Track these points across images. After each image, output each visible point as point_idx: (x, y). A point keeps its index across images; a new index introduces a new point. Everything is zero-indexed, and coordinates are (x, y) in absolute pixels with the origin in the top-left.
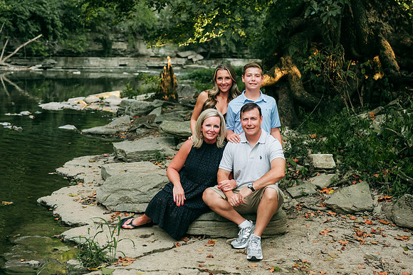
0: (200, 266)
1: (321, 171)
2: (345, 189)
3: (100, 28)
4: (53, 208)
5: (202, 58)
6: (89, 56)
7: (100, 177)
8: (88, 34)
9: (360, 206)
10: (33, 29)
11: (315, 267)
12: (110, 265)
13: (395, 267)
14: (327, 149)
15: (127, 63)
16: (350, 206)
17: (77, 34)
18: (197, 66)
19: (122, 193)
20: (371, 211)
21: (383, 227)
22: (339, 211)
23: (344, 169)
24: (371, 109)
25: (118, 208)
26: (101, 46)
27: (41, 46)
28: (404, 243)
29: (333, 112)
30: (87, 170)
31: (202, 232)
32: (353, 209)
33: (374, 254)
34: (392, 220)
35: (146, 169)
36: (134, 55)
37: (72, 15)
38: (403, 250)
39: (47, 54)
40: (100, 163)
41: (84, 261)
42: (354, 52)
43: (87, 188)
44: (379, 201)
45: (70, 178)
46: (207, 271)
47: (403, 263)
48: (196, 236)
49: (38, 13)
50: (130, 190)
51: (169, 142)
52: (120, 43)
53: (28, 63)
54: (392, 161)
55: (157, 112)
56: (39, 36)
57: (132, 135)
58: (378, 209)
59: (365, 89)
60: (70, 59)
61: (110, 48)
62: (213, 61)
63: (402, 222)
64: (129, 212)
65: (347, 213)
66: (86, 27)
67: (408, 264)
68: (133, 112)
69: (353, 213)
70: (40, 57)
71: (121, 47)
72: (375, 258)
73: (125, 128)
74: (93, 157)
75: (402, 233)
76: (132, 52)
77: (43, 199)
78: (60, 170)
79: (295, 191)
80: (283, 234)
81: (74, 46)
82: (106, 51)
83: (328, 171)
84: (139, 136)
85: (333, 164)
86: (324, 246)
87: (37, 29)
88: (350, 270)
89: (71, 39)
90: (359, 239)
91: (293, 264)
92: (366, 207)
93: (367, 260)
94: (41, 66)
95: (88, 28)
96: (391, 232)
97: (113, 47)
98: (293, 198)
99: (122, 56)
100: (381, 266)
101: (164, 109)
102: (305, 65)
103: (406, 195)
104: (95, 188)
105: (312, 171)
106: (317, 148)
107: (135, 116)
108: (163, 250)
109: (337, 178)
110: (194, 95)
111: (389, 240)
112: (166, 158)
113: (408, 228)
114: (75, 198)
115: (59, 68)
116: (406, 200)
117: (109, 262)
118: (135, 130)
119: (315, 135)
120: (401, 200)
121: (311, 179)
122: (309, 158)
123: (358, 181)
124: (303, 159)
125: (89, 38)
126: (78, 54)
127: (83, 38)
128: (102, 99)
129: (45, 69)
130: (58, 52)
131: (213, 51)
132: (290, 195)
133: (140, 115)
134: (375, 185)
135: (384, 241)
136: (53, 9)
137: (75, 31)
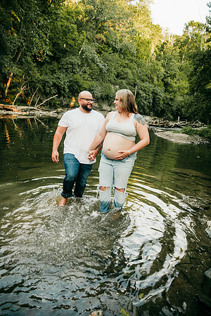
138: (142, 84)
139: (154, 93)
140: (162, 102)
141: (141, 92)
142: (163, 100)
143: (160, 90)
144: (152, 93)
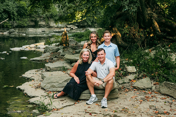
0: (85, 111)
1: (131, 73)
2: (140, 80)
3: (33, 15)
4: (23, 90)
5: (77, 28)
6: (29, 28)
7: (41, 77)
8: (28, 18)
9: (147, 87)
10: (5, 16)
11: (130, 110)
12: (50, 112)
13: (161, 109)
14: (133, 64)
15: (45, 30)
16: (143, 87)
17: (23, 18)
18: (75, 31)
19: (52, 84)
20: (151, 89)
21: (156, 95)
22: (138, 89)
23: (140, 72)
24: (150, 48)
25: (50, 90)
26: (34, 23)
27: (8, 24)
28: (164, 100)
29: (134, 50)
30: (35, 75)
31: (85, 98)
32: (144, 88)
33: (153, 105)
34: (159, 92)
35: (60, 74)
36: (48, 27)
37: (21, 10)
38: (164, 103)
39: (11, 27)
40: (40, 72)
41: (39, 110)
42: (142, 25)
43: (36, 82)
44: (154, 84)
45: (28, 79)
46: (88, 113)
47: (164, 108)
48: (83, 100)
49: (7, 9)
50: (55, 82)
51: (68, 63)
52: (42, 22)
53: (3, 31)
54: (159, 68)
55: (61, 51)
56: (7, 19)
57: (51, 61)
58: (154, 88)
59: (147, 40)
60: (21, 29)
61: (38, 24)
62: (82, 29)
63: (163, 92)
64: (55, 91)
65: (142, 89)
66: (27, 15)
67: (166, 108)
68: (51, 51)
69: (144, 89)
70: (7, 28)
71: (42, 24)
72: (153, 106)
73: (48, 58)
74: (36, 70)
75: (163, 97)
76: (47, 26)
77: (19, 87)
78: (23, 75)
79: (120, 81)
80: (117, 98)
81: (22, 23)
82: (36, 25)
83: (133, 73)
84: (55, 61)
85: (135, 71)
86: (133, 102)
87: (6, 16)
88: (144, 111)
89: (21, 20)
90: (147, 99)
91: (122, 109)
92: (149, 87)
93: (150, 107)
94: (8, 32)
95: (28, 15)
96: (159, 97)
97: (39, 24)
98: (120, 84)
99: (43, 27)
100: (156, 109)
101: (64, 50)
102: (122, 31)
103: (164, 82)
104: (40, 82)
105: (127, 73)
106: (129, 64)
107: (52, 53)
108: (70, 105)
109: (137, 76)
110: (75, 43)
111: (159, 99)
112: (67, 69)
113: (166, 95)
114: (32, 86)
115: (16, 33)
116: (165, 84)
117: (49, 110)
118: (53, 59)
119: (128, 59)
120: (163, 84)
121: (127, 77)
122: (126, 68)
123: (145, 77)
124: (123, 69)
125: (29, 20)
126: (24, 27)
127: (26, 20)
128: (37, 46)
129: (10, 33)
130: (15, 26)
131: (82, 25)
132: (119, 83)
133: (54, 52)
134: (152, 78)
135: (157, 100)
136: (13, 8)
137: (23, 17)
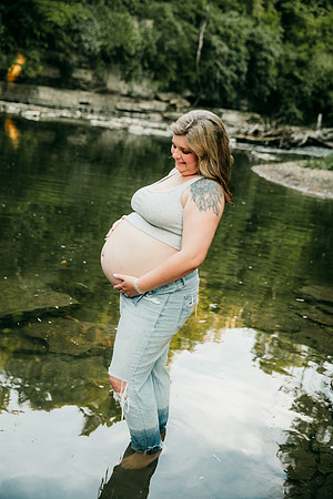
138: (220, 17)
139: (254, 45)
140: (273, 72)
141: (215, 40)
142: (279, 66)
143: (270, 35)
144: (248, 43)
